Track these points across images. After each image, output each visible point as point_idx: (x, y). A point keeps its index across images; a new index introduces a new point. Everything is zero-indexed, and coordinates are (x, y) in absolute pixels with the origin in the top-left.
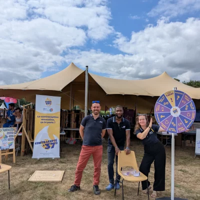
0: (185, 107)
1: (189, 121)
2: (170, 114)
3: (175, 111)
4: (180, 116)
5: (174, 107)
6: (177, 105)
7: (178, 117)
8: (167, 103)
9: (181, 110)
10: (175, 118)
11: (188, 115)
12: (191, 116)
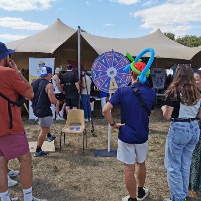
0: (101, 75)
1: (100, 61)
2: (118, 71)
3: (112, 73)
4: (108, 68)
5: (112, 77)
6: (110, 78)
7: (111, 66)
8: (118, 82)
9: (106, 73)
10: (114, 67)
11: (100, 67)
12: (97, 66)
